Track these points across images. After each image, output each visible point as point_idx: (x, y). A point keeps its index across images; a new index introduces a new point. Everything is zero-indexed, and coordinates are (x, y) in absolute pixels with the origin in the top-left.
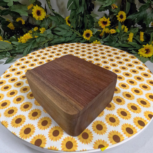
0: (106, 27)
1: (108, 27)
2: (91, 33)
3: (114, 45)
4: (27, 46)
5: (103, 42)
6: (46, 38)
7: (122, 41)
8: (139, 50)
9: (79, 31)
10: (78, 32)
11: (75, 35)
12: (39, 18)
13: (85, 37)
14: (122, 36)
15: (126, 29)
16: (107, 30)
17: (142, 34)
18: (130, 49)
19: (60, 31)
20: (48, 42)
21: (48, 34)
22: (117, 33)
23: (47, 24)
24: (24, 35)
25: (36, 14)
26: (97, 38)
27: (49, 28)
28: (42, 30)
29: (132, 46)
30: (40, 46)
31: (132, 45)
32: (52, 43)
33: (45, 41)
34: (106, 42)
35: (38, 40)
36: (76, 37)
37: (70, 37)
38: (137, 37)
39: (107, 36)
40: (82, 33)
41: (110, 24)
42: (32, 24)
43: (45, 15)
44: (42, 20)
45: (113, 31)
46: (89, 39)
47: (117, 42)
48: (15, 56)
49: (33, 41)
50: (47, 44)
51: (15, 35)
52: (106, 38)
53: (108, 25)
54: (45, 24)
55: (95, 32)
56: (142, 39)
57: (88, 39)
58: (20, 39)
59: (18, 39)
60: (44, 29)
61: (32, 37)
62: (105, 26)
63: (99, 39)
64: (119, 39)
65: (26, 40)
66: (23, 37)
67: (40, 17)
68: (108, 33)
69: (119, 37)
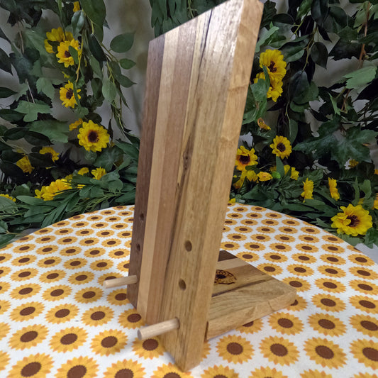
0: (248, 168)
1: (253, 168)
3: (271, 206)
4: (55, 208)
5: (244, 201)
6: (106, 190)
7: (289, 199)
8: (332, 219)
12: (93, 147)
14: (287, 188)
15: (295, 174)
16: (250, 175)
17: (333, 183)
18: (310, 216)
20: (109, 200)
21: (111, 181)
22: (275, 180)
23: (109, 160)
24: (52, 183)
25: (86, 138)
27: (114, 169)
28: (97, 173)
31: (313, 208)
32: (119, 204)
33: (103, 197)
34: (251, 200)
35: (83, 194)
38: (324, 189)
39: (253, 187)
41: (257, 161)
42: (76, 161)
43: (108, 141)
44: (100, 150)
45: (265, 176)
47: (277, 201)
48: (19, 232)
50: (108, 203)
51: (29, 182)
52: (251, 192)
53: (253, 163)
54: (106, 161)
56: (335, 195)
58: (40, 192)
59: (36, 191)
60: (102, 173)
61: (71, 188)
62: (245, 166)
63: (233, 194)
64: (280, 194)
65: (53, 193)
66: (47, 187)
67: (95, 144)
68: (254, 181)
69: (281, 189)
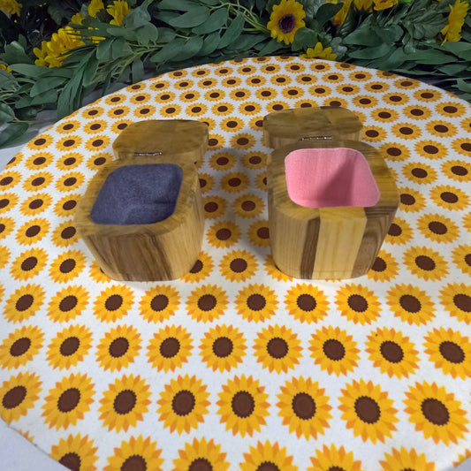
2: (300, 14)
3: (388, 56)
4: (69, 79)
5: (345, 49)
6: (134, 44)
7: (420, 40)
9: (255, 7)
10: (250, 13)
11: (238, 26)
13: (274, 33)
18: (447, 71)
19: (182, 13)
20: (142, 58)
21: (139, 28)
22: (401, 6)
24: (54, 37)
26: (321, 35)
27: (140, 2)
28: (116, 11)
29: (455, 60)
30: (117, 76)
31: (456, 57)
32: (157, 64)
33: (132, 55)
34: (357, 46)
35: (102, 55)
36: (244, 33)
37: (222, 35)
39: (363, 20)
40: (265, 17)
46: (292, 40)
47: (399, 44)
48: (32, 117)
49: (86, 59)
50: (141, 65)
51: (21, 37)
52: (357, 31)
55: (316, 9)
57: (289, 38)
58: (42, 53)
59: (35, 50)
60: (124, 8)
61: (82, 44)
63: (329, 37)
64: (405, 31)
65: (61, 55)
66: (49, 44)
68: (366, 9)
69: (409, 23)
